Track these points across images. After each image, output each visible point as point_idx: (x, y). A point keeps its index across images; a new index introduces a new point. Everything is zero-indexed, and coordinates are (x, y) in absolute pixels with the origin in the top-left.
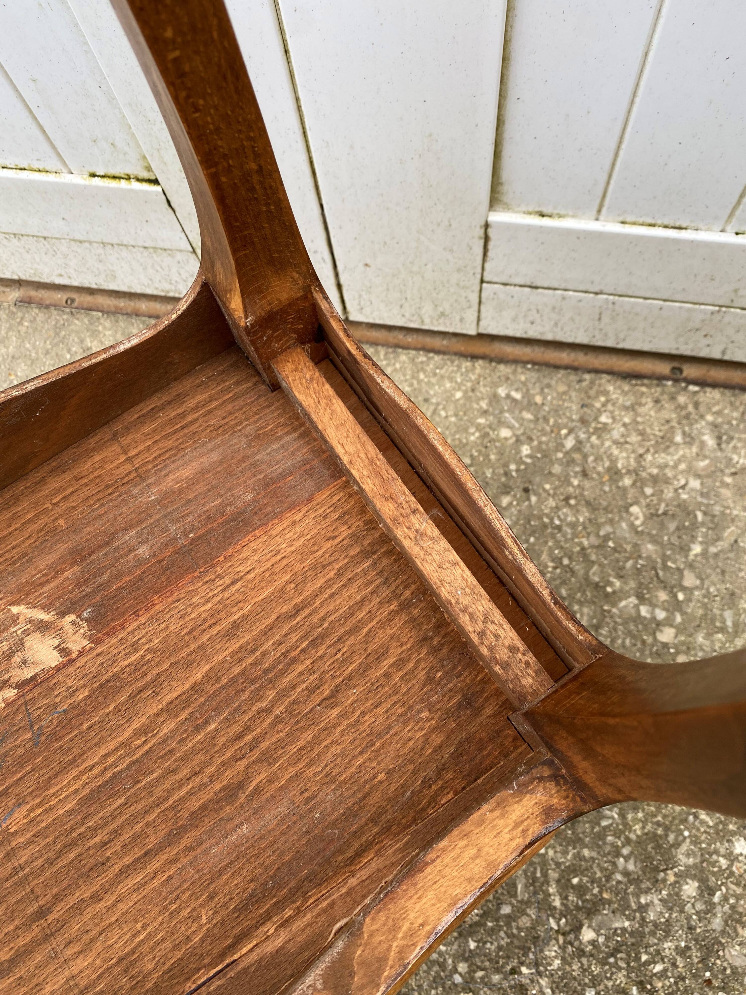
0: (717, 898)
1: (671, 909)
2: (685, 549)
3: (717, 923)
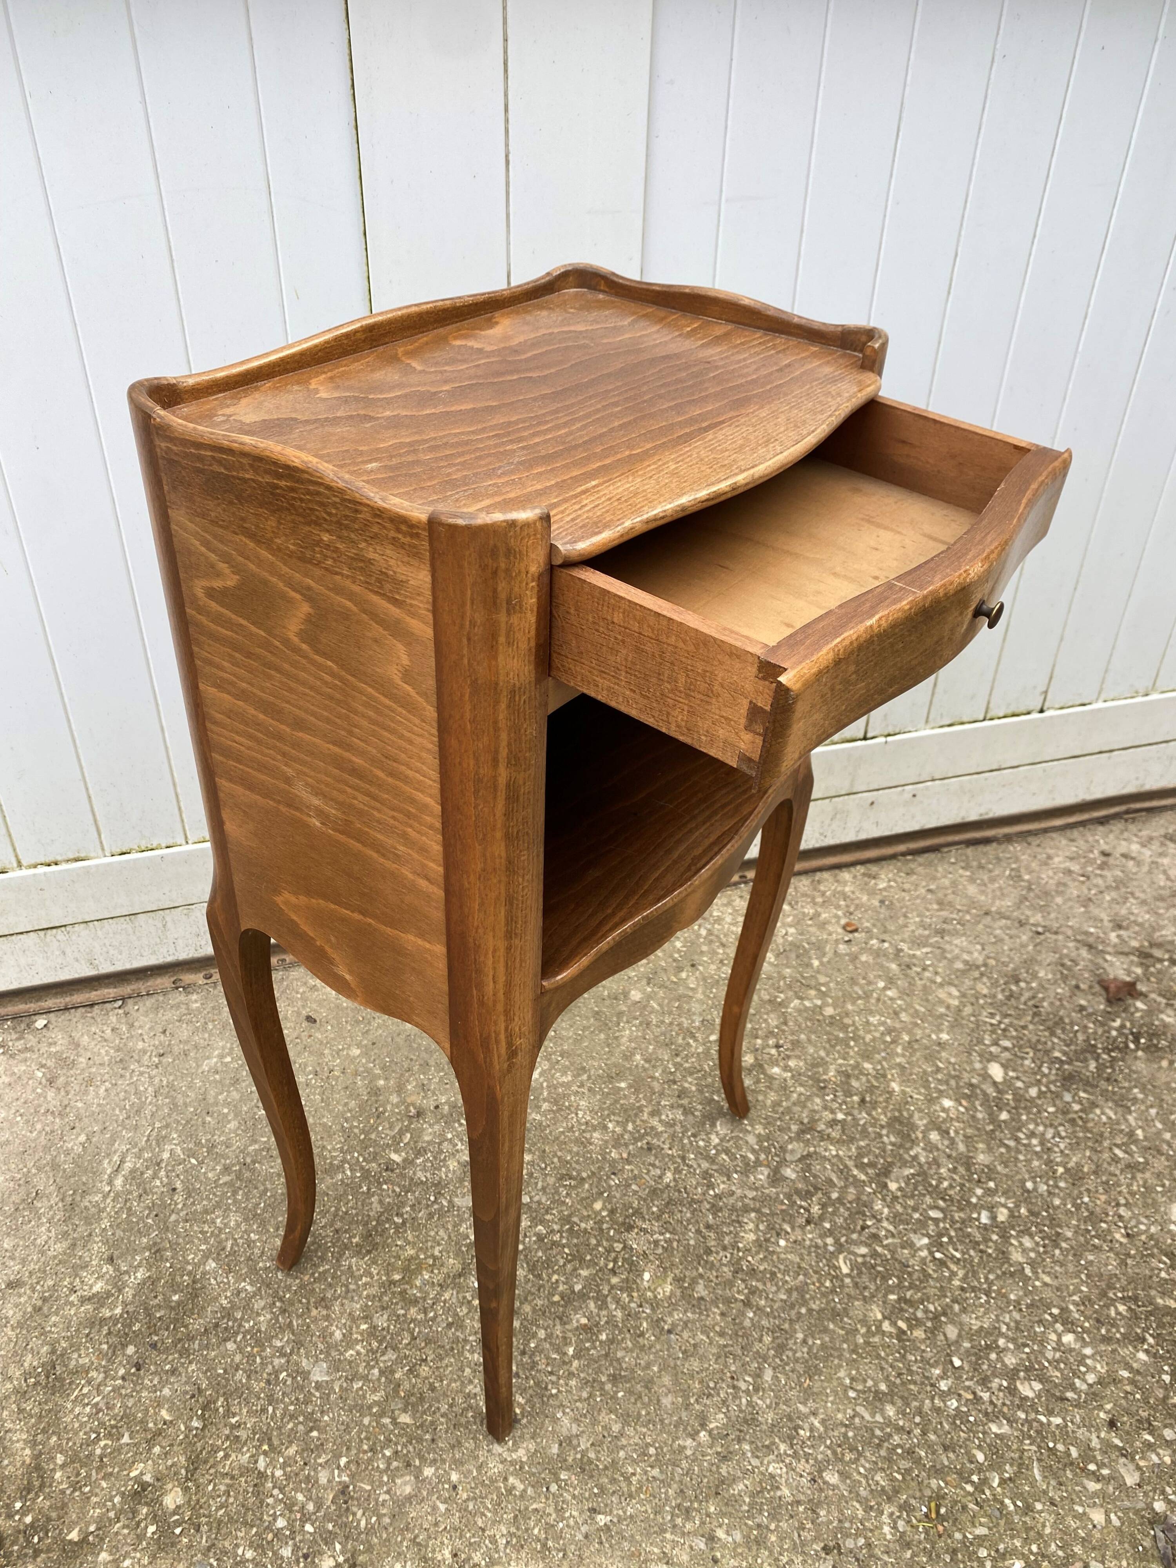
0: (952, 1134)
1: (931, 1152)
2: (809, 965)
3: (962, 1147)
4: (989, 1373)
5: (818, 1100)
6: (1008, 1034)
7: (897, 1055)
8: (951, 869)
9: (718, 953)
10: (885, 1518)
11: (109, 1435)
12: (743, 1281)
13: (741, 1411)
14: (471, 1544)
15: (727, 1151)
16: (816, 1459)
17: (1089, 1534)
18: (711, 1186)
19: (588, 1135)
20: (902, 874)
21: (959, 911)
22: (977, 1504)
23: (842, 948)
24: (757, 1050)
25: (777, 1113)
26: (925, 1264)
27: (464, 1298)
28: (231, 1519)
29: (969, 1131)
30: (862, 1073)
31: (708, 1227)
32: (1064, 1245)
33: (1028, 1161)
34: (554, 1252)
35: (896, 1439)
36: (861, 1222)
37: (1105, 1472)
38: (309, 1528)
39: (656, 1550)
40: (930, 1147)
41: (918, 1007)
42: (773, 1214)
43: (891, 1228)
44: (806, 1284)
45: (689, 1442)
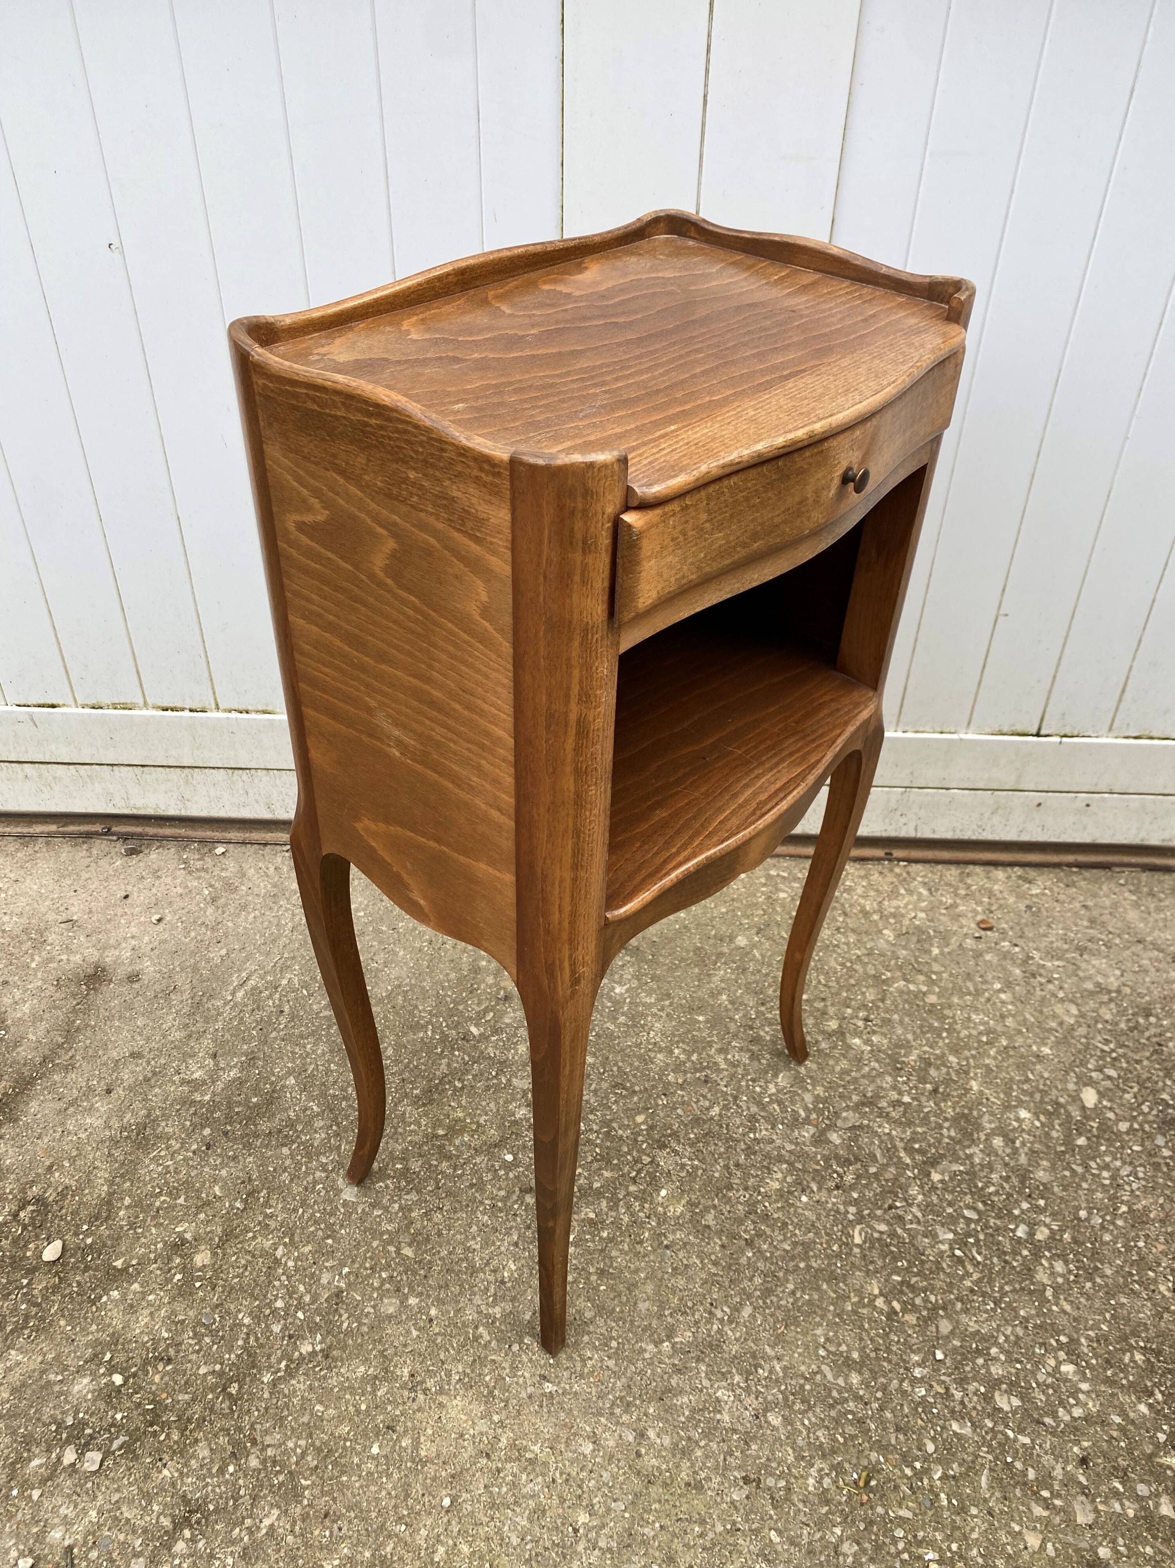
4: (969, 1376)
5: (889, 1079)
6: (1118, 1064)
7: (989, 1056)
8: (1117, 890)
9: (837, 921)
10: (813, 1471)
11: (170, 1194)
12: (754, 1222)
13: (709, 1335)
14: (428, 1371)
15: (780, 1103)
16: (765, 1399)
17: (1018, 1554)
18: (753, 1129)
19: (652, 1055)
20: (1061, 885)
21: (1110, 933)
22: (911, 1488)
23: (969, 943)
24: (844, 1018)
25: (842, 1080)
26: (942, 1258)
27: (493, 1166)
28: (242, 1287)
29: (1037, 1146)
30: (945, 1066)
31: (737, 1165)
32: (1098, 1280)
33: (1091, 1191)
34: (586, 1149)
35: (851, 1405)
36: (890, 1201)
37: (1058, 1502)
38: (300, 1315)
39: (587, 1428)
40: (989, 1150)
41: (1028, 1016)
42: (804, 1171)
43: (919, 1215)
44: (815, 1242)
45: (651, 1347)
